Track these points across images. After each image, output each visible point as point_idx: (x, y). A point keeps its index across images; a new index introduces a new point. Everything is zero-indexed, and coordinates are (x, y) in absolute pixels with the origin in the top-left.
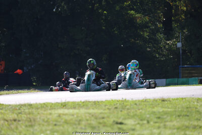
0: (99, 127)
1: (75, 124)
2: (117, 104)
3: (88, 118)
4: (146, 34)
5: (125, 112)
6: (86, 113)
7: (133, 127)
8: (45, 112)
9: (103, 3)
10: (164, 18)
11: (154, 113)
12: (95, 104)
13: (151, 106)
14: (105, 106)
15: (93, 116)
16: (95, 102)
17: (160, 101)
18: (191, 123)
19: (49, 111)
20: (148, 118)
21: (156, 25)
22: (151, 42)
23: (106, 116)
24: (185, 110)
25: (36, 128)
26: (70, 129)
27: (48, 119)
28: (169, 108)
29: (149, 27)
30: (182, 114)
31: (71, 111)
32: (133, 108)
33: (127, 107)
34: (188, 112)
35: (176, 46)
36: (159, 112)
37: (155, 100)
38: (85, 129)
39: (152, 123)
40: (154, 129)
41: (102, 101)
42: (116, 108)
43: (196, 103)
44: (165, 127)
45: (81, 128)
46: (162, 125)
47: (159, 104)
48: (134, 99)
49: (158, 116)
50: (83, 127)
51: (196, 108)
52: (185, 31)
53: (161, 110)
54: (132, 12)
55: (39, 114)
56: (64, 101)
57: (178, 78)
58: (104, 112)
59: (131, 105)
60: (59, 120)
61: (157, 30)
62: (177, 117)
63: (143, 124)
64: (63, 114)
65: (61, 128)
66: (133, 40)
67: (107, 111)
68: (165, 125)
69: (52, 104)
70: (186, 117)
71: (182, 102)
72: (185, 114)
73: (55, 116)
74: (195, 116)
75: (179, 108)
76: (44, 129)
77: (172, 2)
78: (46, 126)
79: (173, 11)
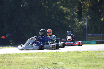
0: (45, 66)
1: (33, 64)
2: (54, 54)
3: (39, 61)
4: (69, 19)
5: (58, 58)
6: (38, 59)
7: (62, 66)
8: (17, 58)
9: (47, 2)
10: (78, 10)
11: (73, 58)
12: (43, 54)
13: (72, 55)
14: (48, 55)
15: (41, 60)
17: (76, 52)
18: (92, 64)
19: (19, 58)
20: (70, 61)
21: (74, 14)
22: (71, 22)
23: (48, 60)
25: (12, 66)
26: (30, 67)
27: (19, 61)
28: (81, 56)
29: (70, 14)
30: (88, 59)
31: (30, 57)
32: (62, 56)
33: (59, 55)
34: (90, 58)
35: (84, 25)
36: (76, 58)
37: (73, 52)
39: (72, 64)
40: (73, 67)
41: (46, 53)
42: (53, 56)
43: (94, 54)
44: (79, 65)
45: (36, 66)
46: (77, 65)
47: (75, 54)
48: (63, 52)
49: (75, 60)
50: (37, 66)
51: (94, 56)
52: (88, 17)
53: (77, 57)
54: (62, 7)
55: (14, 59)
57: (85, 40)
58: (47, 58)
60: (24, 62)
61: (74, 16)
62: (85, 61)
63: (67, 64)
64: (26, 59)
65: (25, 66)
66: (62, 21)
67: (49, 57)
68: (78, 65)
69: (21, 54)
70: (90, 61)
72: (89, 59)
73: (22, 60)
74: (94, 60)
75: (86, 56)
76: (16, 66)
77: (82, 2)
78: (18, 65)
79: (83, 6)
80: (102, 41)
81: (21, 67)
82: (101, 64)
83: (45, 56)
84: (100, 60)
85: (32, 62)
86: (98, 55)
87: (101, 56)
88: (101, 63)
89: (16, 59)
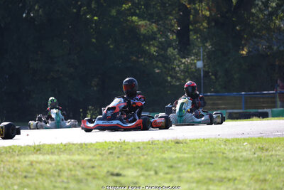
0: (87, 180)
1: (54, 176)
2: (112, 147)
3: (71, 167)
4: (153, 50)
5: (124, 158)
6: (68, 161)
7: (135, 180)
8: (12, 159)
9: (93, 6)
10: (178, 26)
11: (164, 160)
12: (81, 148)
13: (161, 150)
14: (96, 150)
15: (78, 164)
16: (81, 144)
17: (173, 143)
18: (216, 174)
19: (17, 158)
20: (156, 167)
21: (167, 36)
22: (160, 61)
23: (96, 164)
24: (208, 156)
26: (47, 183)
27: (16, 168)
28: (185, 153)
30: (204, 162)
31: (48, 157)
32: (135, 153)
33: (127, 152)
34: (212, 158)
35: (196, 66)
36: (172, 159)
37: (166, 142)
38: (68, 183)
39: (161, 174)
40: (165, 182)
41: (91, 144)
42: (111, 153)
43: (223, 146)
44: (180, 179)
45: (63, 182)
46: (175, 177)
47: (171, 148)
48: (136, 141)
49: (170, 164)
50: (65, 180)
51: (223, 153)
52: (207, 45)
53: (174, 156)
54: (135, 18)
55: (2, 161)
56: (37, 143)
58: (94, 158)
59: (132, 149)
60: (32, 170)
61: (169, 44)
62: (197, 166)
63: (149, 175)
64: (37, 162)
65: (34, 181)
66: (134, 58)
67: (98, 157)
68: (179, 177)
69: (21, 147)
70: (210, 166)
71: (203, 145)
72: (208, 161)
73: (25, 165)
74: (222, 165)
75: (199, 153)
76: (9, 182)
77: (189, 4)
78: (13, 178)
79: (191, 16)
80: (245, 111)
81: (21, 183)
82: (240, 176)
83: (87, 154)
84: (239, 163)
85: (52, 169)
86: (234, 151)
87: (241, 154)
88: (241, 173)
89: (8, 161)
